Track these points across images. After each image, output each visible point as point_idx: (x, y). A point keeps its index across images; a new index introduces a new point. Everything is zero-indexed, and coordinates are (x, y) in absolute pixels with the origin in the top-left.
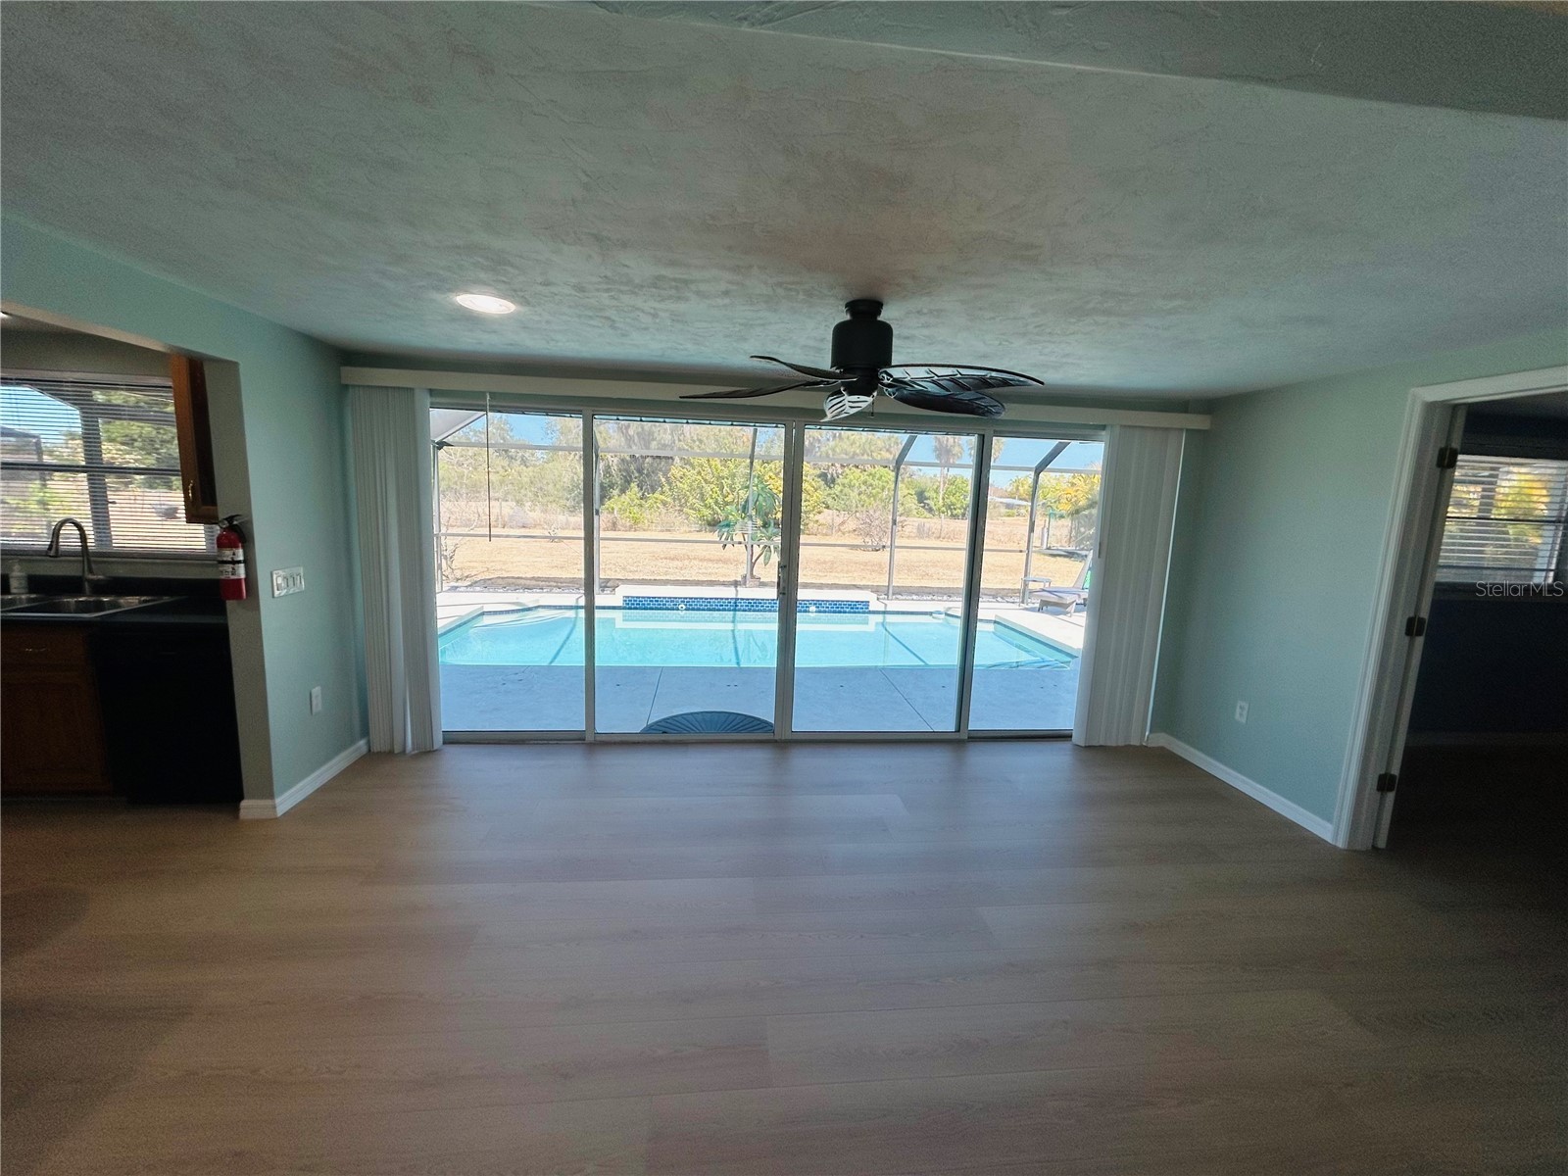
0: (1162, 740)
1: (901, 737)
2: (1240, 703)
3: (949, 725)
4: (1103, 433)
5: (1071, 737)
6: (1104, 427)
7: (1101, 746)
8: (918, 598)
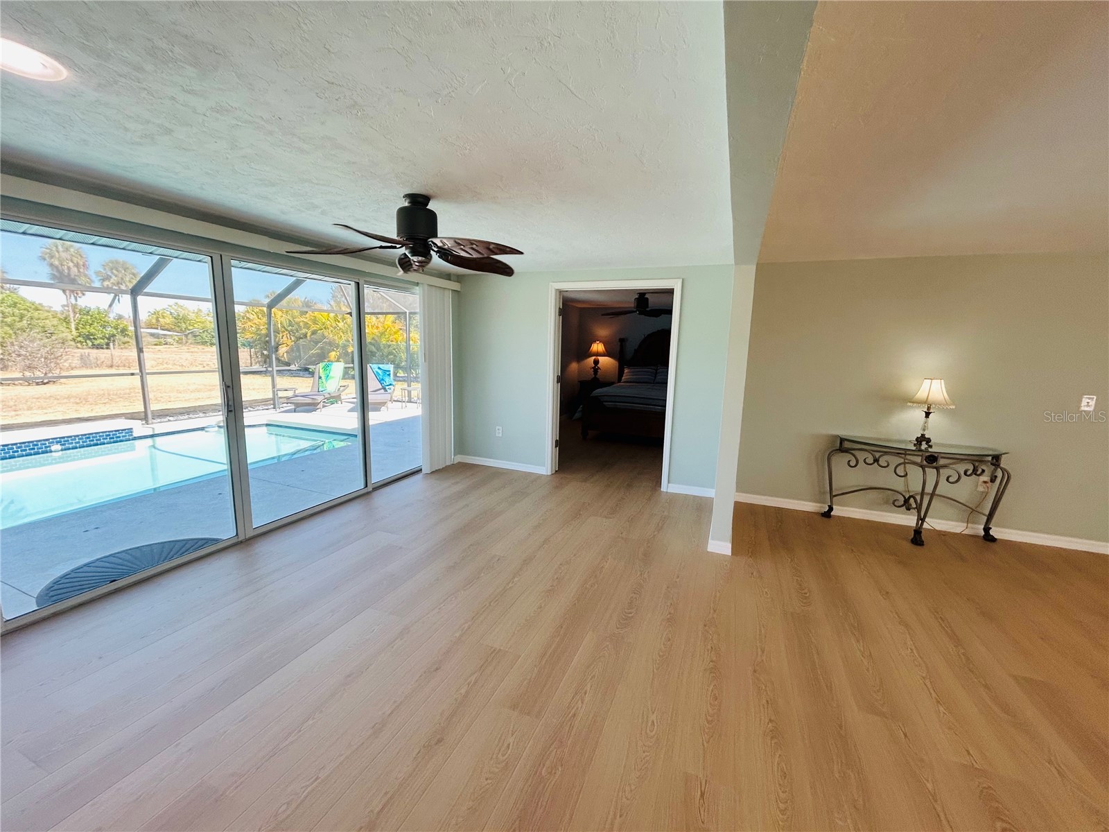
0: (460, 459)
1: (330, 505)
2: (497, 427)
3: (359, 485)
4: (417, 288)
5: (421, 470)
6: (417, 284)
7: (436, 470)
8: (175, 419)
